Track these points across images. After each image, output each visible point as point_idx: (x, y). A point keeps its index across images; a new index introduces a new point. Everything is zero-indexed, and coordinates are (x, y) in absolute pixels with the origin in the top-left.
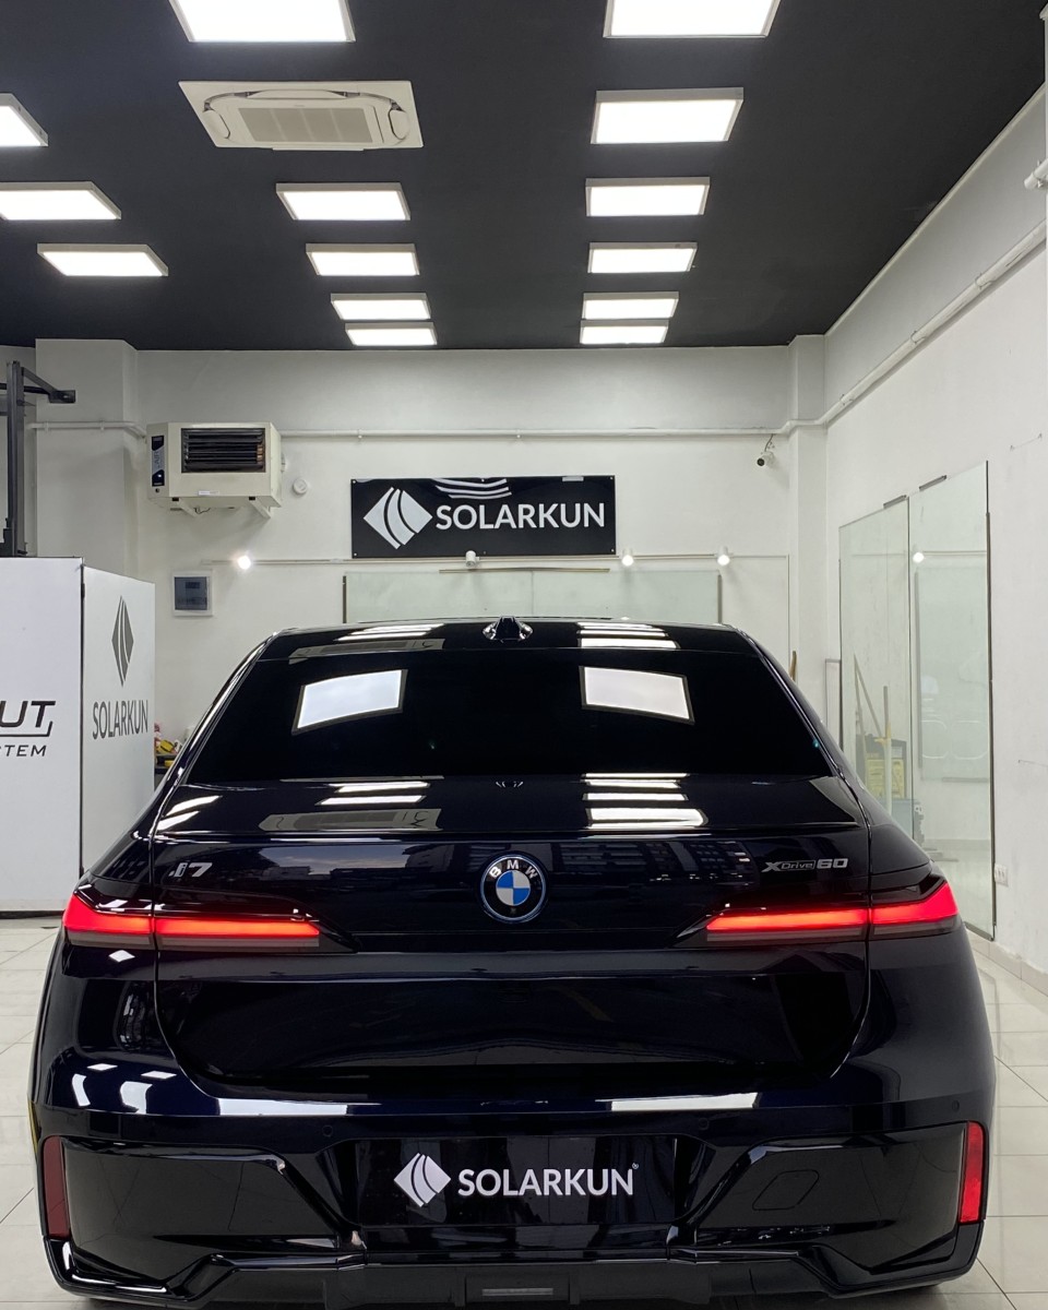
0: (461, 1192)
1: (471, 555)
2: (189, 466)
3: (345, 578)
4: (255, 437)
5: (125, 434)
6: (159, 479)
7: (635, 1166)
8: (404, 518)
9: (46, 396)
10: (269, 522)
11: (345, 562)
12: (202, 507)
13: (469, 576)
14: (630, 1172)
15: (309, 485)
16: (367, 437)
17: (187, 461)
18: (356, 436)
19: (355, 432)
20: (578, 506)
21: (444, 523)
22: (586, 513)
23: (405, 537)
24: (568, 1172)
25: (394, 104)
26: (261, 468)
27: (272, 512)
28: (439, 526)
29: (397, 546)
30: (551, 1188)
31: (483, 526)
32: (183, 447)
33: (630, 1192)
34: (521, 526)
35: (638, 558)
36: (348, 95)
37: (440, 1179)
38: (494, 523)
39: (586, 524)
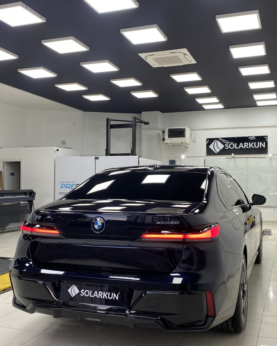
0: (81, 295)
1: (233, 154)
2: (170, 136)
3: (205, 160)
4: (183, 130)
5: (159, 131)
6: (164, 139)
7: (119, 293)
8: (218, 147)
9: (143, 124)
10: (189, 148)
11: (205, 156)
12: (174, 145)
13: (233, 159)
14: (118, 294)
15: (197, 140)
16: (210, 129)
17: (169, 136)
18: (207, 129)
19: (207, 128)
20: (258, 143)
21: (227, 147)
22: (261, 144)
23: (218, 151)
24: (104, 293)
25: (184, 54)
26: (184, 136)
27: (189, 146)
28: (226, 148)
29: (216, 153)
30: (100, 296)
31: (236, 148)
32: (169, 133)
33: (117, 299)
34: (245, 148)
35: (273, 155)
36: (173, 53)
37: (77, 291)
38: (239, 147)
39: (261, 147)
